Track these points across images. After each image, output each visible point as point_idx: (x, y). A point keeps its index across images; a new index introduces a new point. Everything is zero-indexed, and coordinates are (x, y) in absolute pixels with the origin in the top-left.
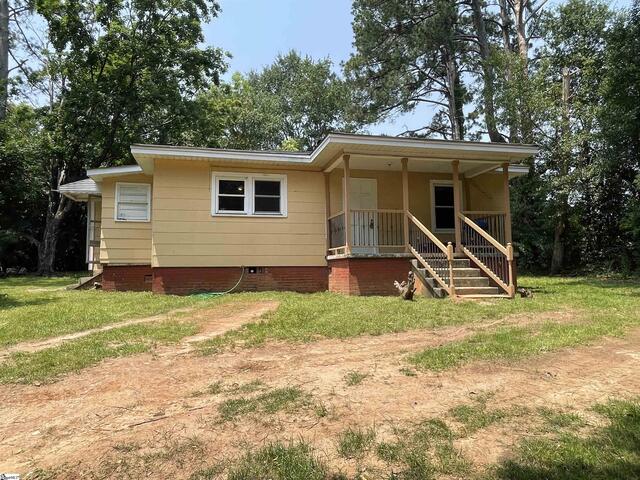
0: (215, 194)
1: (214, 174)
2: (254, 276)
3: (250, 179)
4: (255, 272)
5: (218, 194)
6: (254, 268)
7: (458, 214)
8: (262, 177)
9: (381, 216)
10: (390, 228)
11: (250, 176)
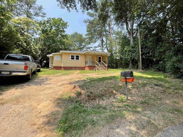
1: (70, 54)
2: (76, 68)
3: (75, 55)
5: (71, 57)
7: (101, 61)
9: (92, 61)
10: (93, 62)
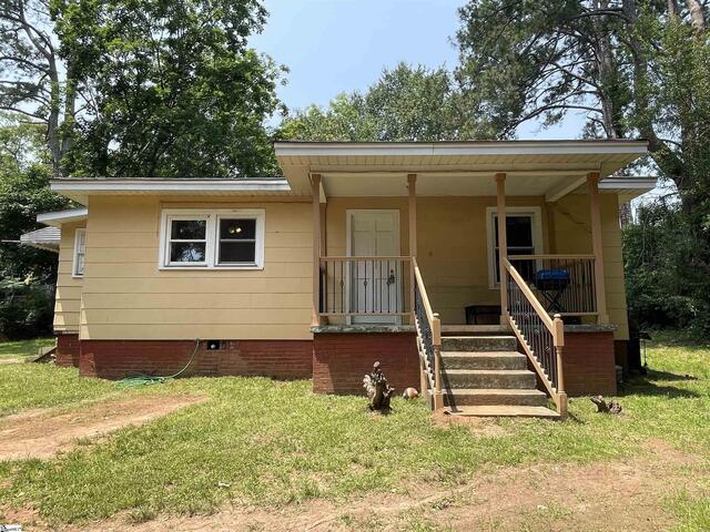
0: (165, 240)
1: (165, 212)
2: (214, 354)
3: (213, 218)
4: (217, 348)
5: (169, 240)
6: (217, 343)
8: (229, 214)
11: (213, 213)
